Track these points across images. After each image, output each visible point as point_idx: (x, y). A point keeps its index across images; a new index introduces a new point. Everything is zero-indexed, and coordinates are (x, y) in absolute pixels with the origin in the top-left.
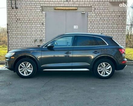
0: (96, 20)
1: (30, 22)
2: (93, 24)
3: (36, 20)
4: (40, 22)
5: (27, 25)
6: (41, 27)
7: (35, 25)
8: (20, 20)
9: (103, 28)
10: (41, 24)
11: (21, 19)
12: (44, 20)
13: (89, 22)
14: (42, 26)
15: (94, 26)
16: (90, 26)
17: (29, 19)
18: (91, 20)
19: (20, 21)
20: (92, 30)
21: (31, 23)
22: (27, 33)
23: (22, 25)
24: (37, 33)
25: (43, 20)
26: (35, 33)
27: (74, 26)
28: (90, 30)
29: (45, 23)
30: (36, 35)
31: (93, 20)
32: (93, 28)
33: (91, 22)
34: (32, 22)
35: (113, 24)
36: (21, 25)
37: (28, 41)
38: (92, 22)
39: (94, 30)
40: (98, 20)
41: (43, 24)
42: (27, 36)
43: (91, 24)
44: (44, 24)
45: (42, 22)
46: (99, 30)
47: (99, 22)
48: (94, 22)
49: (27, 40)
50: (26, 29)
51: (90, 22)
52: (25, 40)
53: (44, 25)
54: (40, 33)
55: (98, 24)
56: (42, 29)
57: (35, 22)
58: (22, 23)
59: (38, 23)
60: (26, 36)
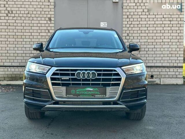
0: (136, 13)
1: (29, 15)
2: (132, 20)
3: (39, 13)
4: (45, 16)
5: (25, 22)
6: (47, 25)
7: (37, 22)
8: (12, 13)
9: (147, 26)
10: (47, 19)
11: (14, 12)
12: (53, 13)
13: (124, 17)
14: (49, 22)
15: (133, 23)
16: (126, 23)
17: (28, 12)
18: (128, 14)
19: (13, 15)
20: (130, 29)
21: (31, 19)
22: (25, 34)
23: (17, 21)
24: (41, 34)
25: (50, 13)
26: (38, 34)
27: (101, 23)
28: (126, 29)
29: (54, 17)
30: (40, 37)
31: (132, 14)
32: (132, 26)
33: (128, 17)
34: (33, 16)
35: (163, 19)
36: (14, 21)
37: (26, 48)
38: (130, 17)
39: (133, 29)
40: (140, 13)
41: (50, 19)
42: (25, 40)
43: (128, 20)
44: (53, 19)
45: (49, 16)
46: (141, 29)
47: (141, 16)
48: (134, 17)
49: (25, 46)
50: (22, 28)
51: (126, 17)
52: (22, 46)
53: (52, 22)
54: (45, 34)
55: (139, 20)
56: (49, 28)
57: (37, 16)
58: (15, 18)
59: (43, 19)
60: (22, 40)
